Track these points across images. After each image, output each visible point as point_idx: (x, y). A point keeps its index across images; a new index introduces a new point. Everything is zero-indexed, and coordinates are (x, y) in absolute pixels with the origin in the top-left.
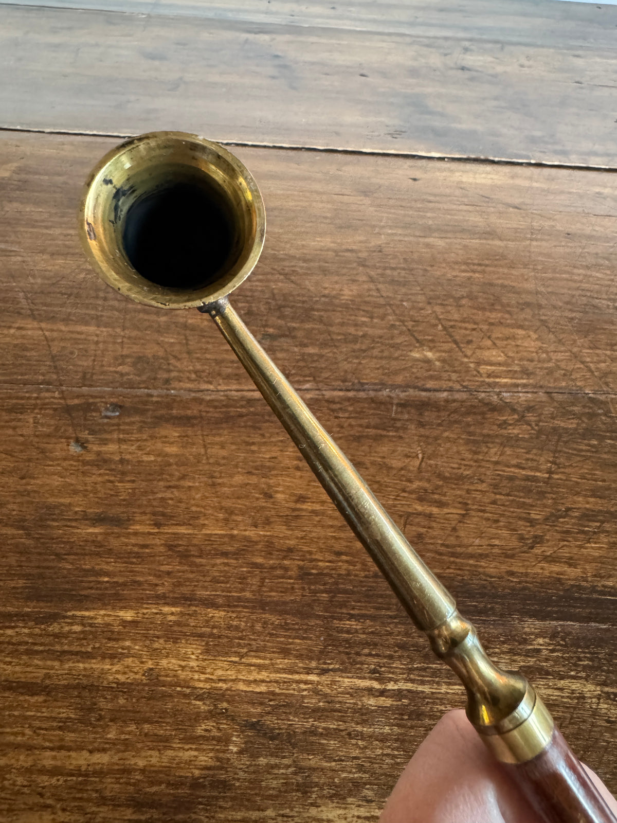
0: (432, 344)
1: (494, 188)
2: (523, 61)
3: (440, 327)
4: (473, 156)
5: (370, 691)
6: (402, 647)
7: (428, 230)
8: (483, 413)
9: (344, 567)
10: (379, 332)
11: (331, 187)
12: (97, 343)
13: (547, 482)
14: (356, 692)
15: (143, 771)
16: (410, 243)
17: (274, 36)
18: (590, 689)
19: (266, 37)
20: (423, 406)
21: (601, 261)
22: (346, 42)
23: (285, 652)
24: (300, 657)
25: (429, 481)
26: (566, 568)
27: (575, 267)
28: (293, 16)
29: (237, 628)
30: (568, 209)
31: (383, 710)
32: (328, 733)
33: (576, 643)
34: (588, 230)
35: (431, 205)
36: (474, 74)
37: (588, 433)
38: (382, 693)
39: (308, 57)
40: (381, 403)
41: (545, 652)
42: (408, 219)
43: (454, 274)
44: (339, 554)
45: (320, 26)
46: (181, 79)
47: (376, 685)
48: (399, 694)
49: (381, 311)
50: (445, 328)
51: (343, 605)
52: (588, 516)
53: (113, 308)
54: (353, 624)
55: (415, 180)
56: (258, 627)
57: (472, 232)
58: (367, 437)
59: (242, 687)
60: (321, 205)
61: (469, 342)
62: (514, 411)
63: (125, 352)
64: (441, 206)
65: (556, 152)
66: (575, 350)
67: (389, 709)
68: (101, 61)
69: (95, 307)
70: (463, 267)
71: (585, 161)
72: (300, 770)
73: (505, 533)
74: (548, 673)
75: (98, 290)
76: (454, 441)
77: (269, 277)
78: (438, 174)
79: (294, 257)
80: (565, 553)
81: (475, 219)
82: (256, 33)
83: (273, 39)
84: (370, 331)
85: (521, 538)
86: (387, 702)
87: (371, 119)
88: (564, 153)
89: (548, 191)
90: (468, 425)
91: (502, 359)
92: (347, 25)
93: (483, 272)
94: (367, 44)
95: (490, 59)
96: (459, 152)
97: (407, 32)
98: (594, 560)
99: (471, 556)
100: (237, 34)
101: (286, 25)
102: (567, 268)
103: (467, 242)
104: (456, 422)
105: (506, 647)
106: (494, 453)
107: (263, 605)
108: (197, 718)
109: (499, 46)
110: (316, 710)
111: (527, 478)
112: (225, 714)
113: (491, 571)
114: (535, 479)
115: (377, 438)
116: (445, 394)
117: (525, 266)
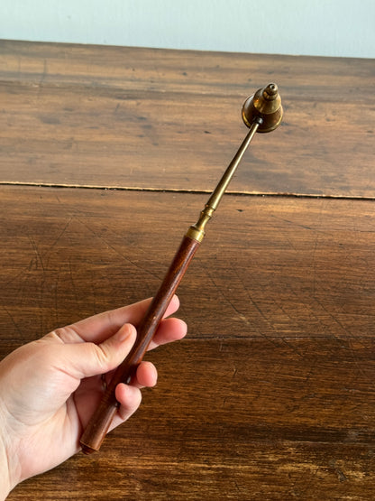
0: (245, 312)
1: (294, 214)
2: (330, 116)
3: (251, 303)
4: (282, 193)
5: (203, 468)
6: (221, 452)
7: (248, 244)
8: (273, 348)
9: (191, 421)
10: (213, 306)
11: (183, 218)
12: (41, 316)
13: (305, 381)
14: (197, 468)
15: (96, 497)
16: (235, 252)
17: (139, 101)
18: (313, 467)
19: (133, 103)
20: (237, 345)
21: (360, 262)
22: (194, 105)
23: (161, 454)
24: (168, 456)
25: (238, 382)
26: (310, 420)
27: (341, 265)
28: (152, 82)
29: (136, 446)
30: (344, 228)
31: (210, 475)
32: (182, 483)
33: (310, 449)
34: (355, 242)
35: (251, 228)
36: (291, 128)
37: (333, 358)
38: (209, 469)
39: (166, 118)
40: (213, 344)
41: (293, 453)
42: (234, 237)
43: (263, 271)
44: (188, 415)
45: (174, 91)
46: (72, 139)
47: (207, 466)
48: (218, 469)
49: (215, 294)
50: (254, 303)
51: (190, 436)
52: (325, 397)
53: (48, 297)
54: (196, 443)
55: (241, 211)
56: (147, 445)
57: (276, 244)
58: (205, 361)
59: (140, 467)
60: (177, 230)
61: (269, 311)
62: (292, 347)
63: (59, 321)
64: (256, 228)
65: (342, 188)
66: (333, 314)
67: (213, 474)
68: (10, 125)
69: (37, 296)
70: (269, 267)
71: (361, 194)
72: (169, 496)
73: (279, 405)
74: (293, 461)
75: (36, 286)
76: (255, 363)
77: (145, 276)
78: (257, 206)
79: (160, 263)
80: (310, 413)
81: (280, 236)
82: (125, 99)
83: (138, 104)
84: (208, 306)
85: (288, 407)
86: (212, 472)
87: (211, 168)
88: (347, 188)
89: (332, 216)
90: (263, 354)
91: (288, 319)
92: (195, 89)
93: (281, 270)
94: (211, 105)
95: (305, 115)
96: (272, 190)
97: (242, 94)
98: (326, 416)
99: (259, 415)
100: (111, 100)
101: (148, 92)
102: (337, 267)
103: (272, 251)
104: (256, 353)
105: (273, 451)
106: (277, 368)
107: (149, 437)
108: (119, 479)
109: (312, 103)
110: (177, 475)
111: (294, 380)
112: (133, 477)
113: (268, 421)
114: (298, 380)
115: (210, 362)
116: (251, 339)
117: (309, 265)
